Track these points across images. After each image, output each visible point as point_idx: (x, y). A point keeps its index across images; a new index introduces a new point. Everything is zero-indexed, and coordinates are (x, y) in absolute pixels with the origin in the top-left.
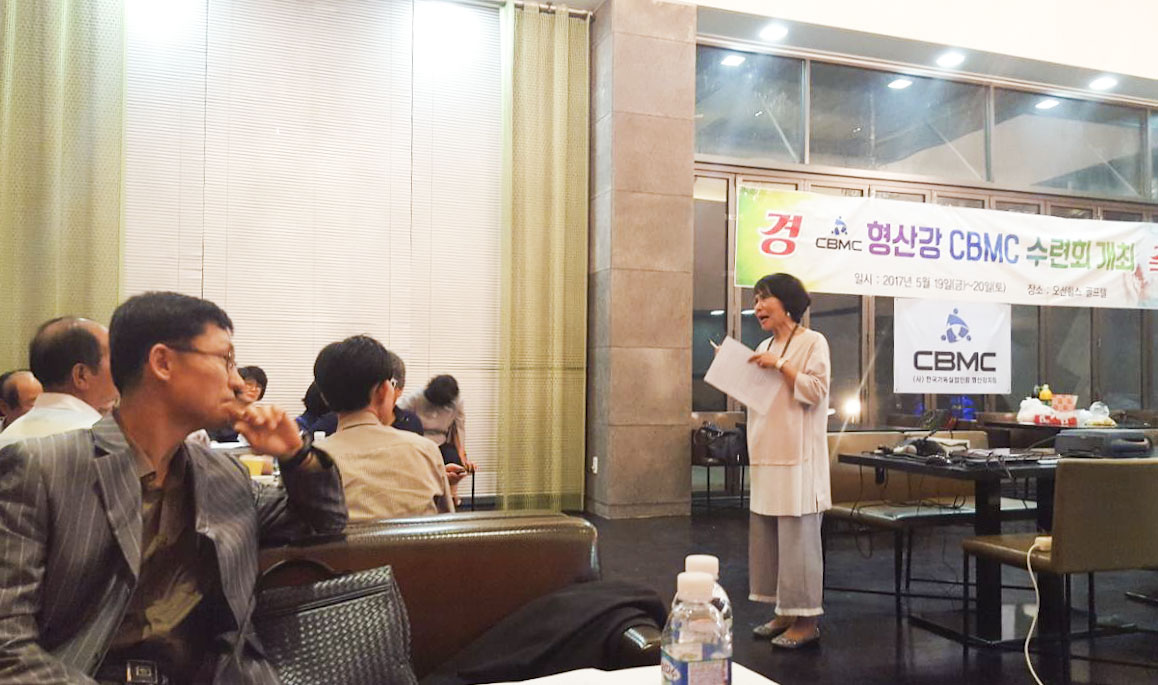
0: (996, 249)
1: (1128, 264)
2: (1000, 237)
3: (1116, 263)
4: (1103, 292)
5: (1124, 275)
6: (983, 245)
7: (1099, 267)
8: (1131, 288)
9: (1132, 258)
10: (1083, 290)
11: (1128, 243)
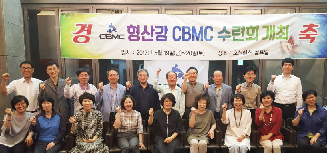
0: (199, 34)
1: (283, 36)
2: (202, 28)
3: (276, 36)
4: (267, 52)
5: (281, 42)
6: (191, 33)
7: (264, 39)
8: (285, 48)
9: (287, 33)
10: (253, 51)
11: (285, 25)
